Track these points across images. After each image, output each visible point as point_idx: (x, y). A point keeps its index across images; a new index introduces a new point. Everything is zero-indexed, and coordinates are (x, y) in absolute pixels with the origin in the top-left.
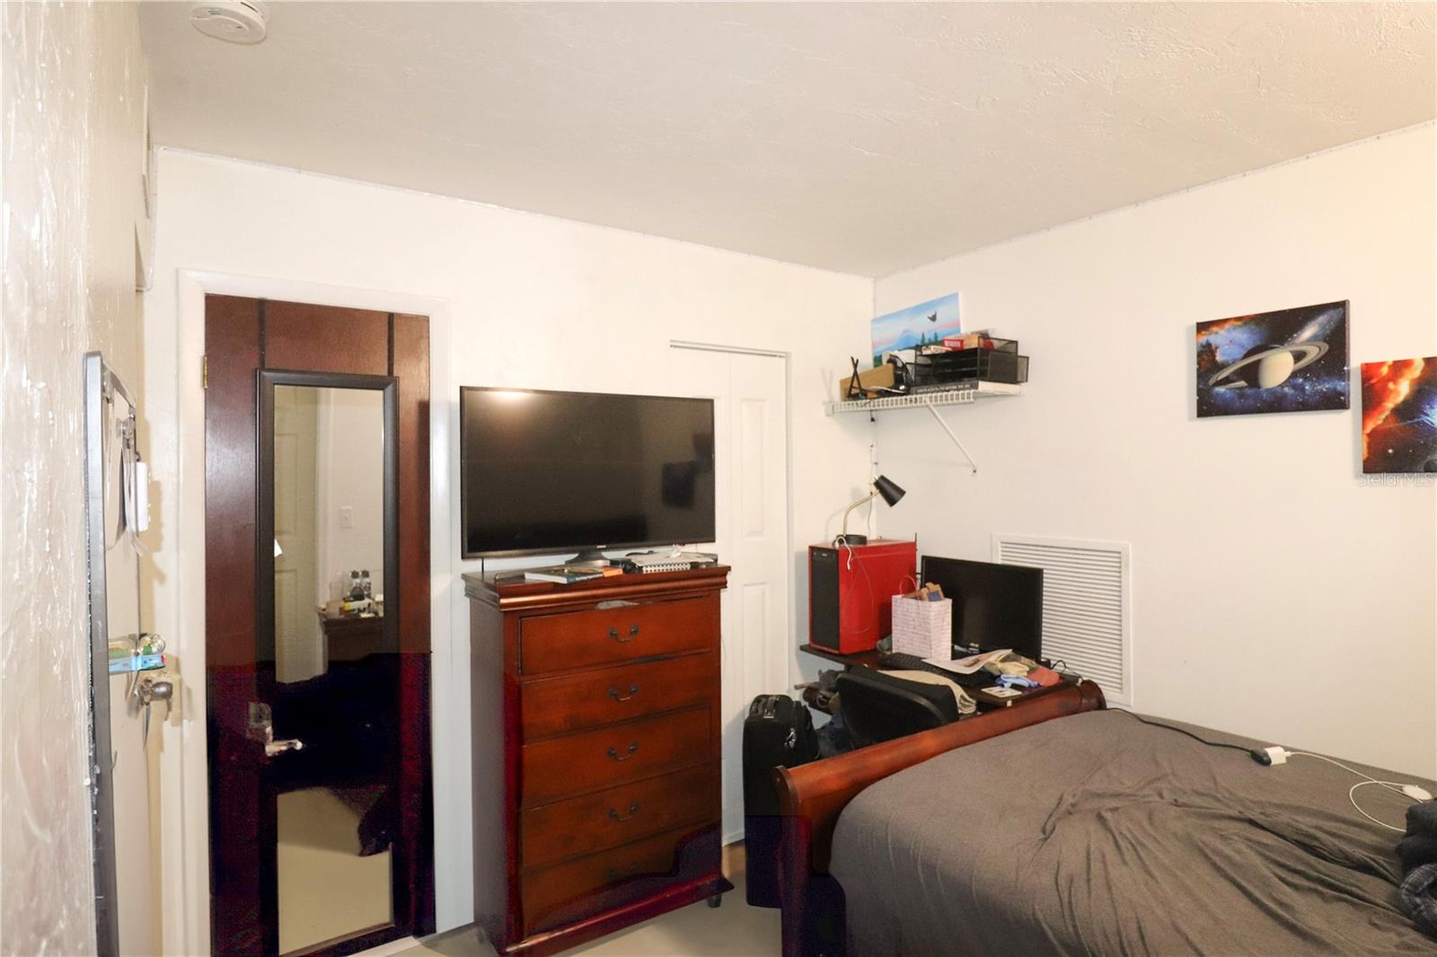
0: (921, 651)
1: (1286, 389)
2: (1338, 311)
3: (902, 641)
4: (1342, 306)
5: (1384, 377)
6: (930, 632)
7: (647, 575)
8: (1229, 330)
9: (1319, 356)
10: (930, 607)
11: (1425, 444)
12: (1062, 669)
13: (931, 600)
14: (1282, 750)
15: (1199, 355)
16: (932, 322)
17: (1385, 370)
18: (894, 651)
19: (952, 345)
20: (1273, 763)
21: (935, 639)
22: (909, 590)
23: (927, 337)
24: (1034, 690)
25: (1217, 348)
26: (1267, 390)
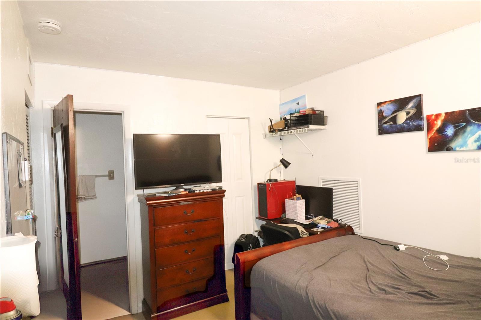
0: (294, 217)
1: (405, 124)
2: (418, 98)
3: (289, 215)
4: (420, 96)
5: (433, 119)
6: (297, 211)
7: (197, 193)
8: (387, 105)
9: (414, 113)
10: (297, 202)
11: (446, 141)
12: (341, 222)
13: (297, 200)
14: (403, 245)
15: (378, 114)
16: (298, 105)
17: (433, 117)
18: (286, 218)
19: (303, 113)
20: (400, 250)
21: (299, 213)
22: (290, 197)
23: (296, 110)
24: (329, 229)
25: (383, 111)
26: (399, 125)
